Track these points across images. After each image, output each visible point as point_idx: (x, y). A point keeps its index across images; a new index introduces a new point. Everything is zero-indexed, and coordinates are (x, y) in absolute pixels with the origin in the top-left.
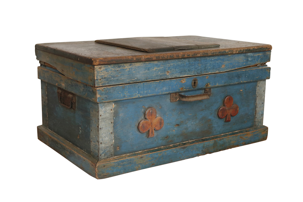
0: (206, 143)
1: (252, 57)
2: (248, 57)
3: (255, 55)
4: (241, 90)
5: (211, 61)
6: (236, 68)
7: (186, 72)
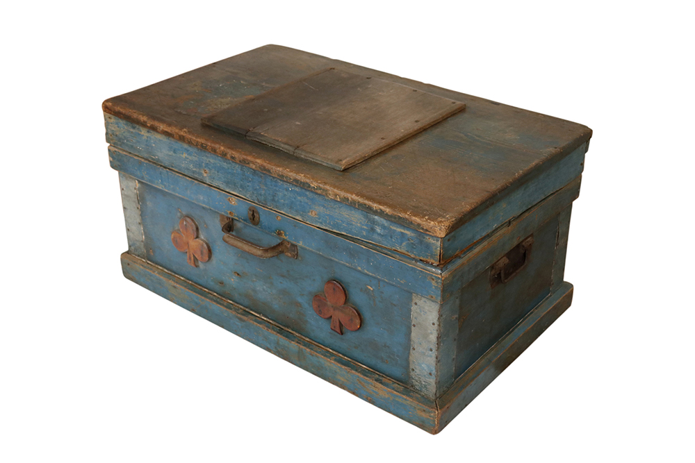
1: (384, 227)
2: (374, 222)
3: (391, 227)
4: (369, 287)
6: (343, 233)
7: (237, 187)
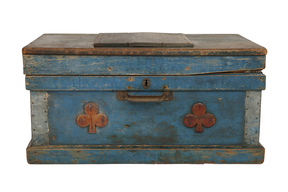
0: (164, 151)
1: (232, 61)
2: (226, 60)
3: (237, 59)
4: (220, 99)
5: (170, 61)
6: (207, 73)
7: (134, 70)
